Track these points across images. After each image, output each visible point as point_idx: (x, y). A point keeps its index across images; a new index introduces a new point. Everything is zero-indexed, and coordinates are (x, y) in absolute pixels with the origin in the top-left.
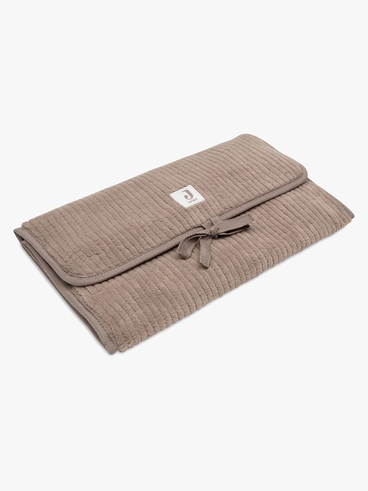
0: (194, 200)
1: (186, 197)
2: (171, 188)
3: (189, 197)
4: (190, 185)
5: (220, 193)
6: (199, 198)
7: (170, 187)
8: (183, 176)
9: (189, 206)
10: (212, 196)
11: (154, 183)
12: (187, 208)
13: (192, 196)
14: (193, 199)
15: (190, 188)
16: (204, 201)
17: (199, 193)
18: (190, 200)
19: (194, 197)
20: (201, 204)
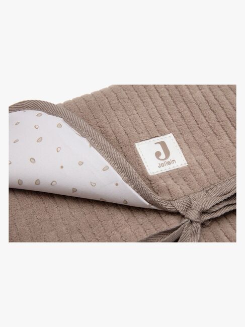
0: (169, 163)
1: (158, 154)
2: (140, 132)
3: (163, 156)
4: (171, 135)
5: (217, 151)
6: (179, 160)
7: (140, 130)
8: (167, 108)
9: (157, 173)
10: (201, 158)
11: (119, 113)
12: (153, 176)
13: (167, 153)
14: (167, 160)
15: (170, 139)
16: (185, 167)
17: (180, 150)
18: (162, 162)
19: (170, 157)
20: (180, 171)
